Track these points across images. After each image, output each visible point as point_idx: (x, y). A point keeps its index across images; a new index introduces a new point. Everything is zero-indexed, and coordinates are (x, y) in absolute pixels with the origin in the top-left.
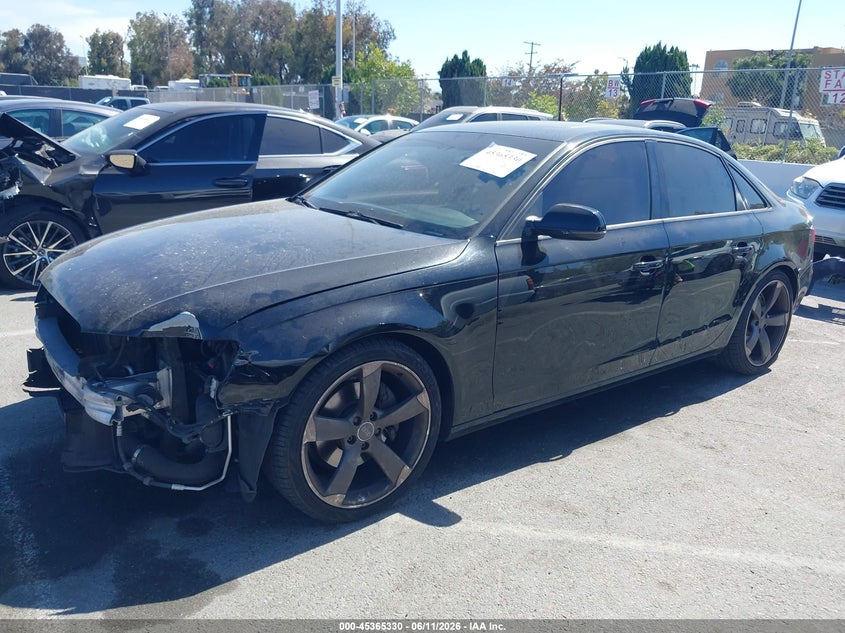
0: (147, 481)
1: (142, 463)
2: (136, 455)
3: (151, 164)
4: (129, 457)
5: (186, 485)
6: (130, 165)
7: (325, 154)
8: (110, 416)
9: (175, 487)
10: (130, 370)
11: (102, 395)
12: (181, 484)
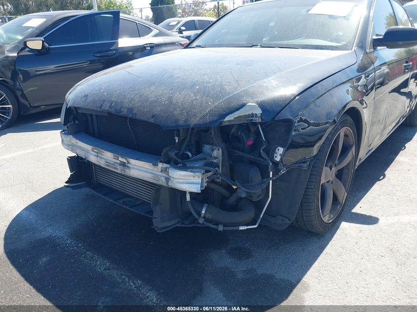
0: (221, 228)
1: (209, 216)
2: (203, 212)
3: (51, 47)
4: (199, 214)
5: (247, 225)
6: (40, 47)
7: (142, 38)
8: (200, 186)
9: (242, 228)
10: (190, 154)
11: (191, 171)
12: (244, 225)
